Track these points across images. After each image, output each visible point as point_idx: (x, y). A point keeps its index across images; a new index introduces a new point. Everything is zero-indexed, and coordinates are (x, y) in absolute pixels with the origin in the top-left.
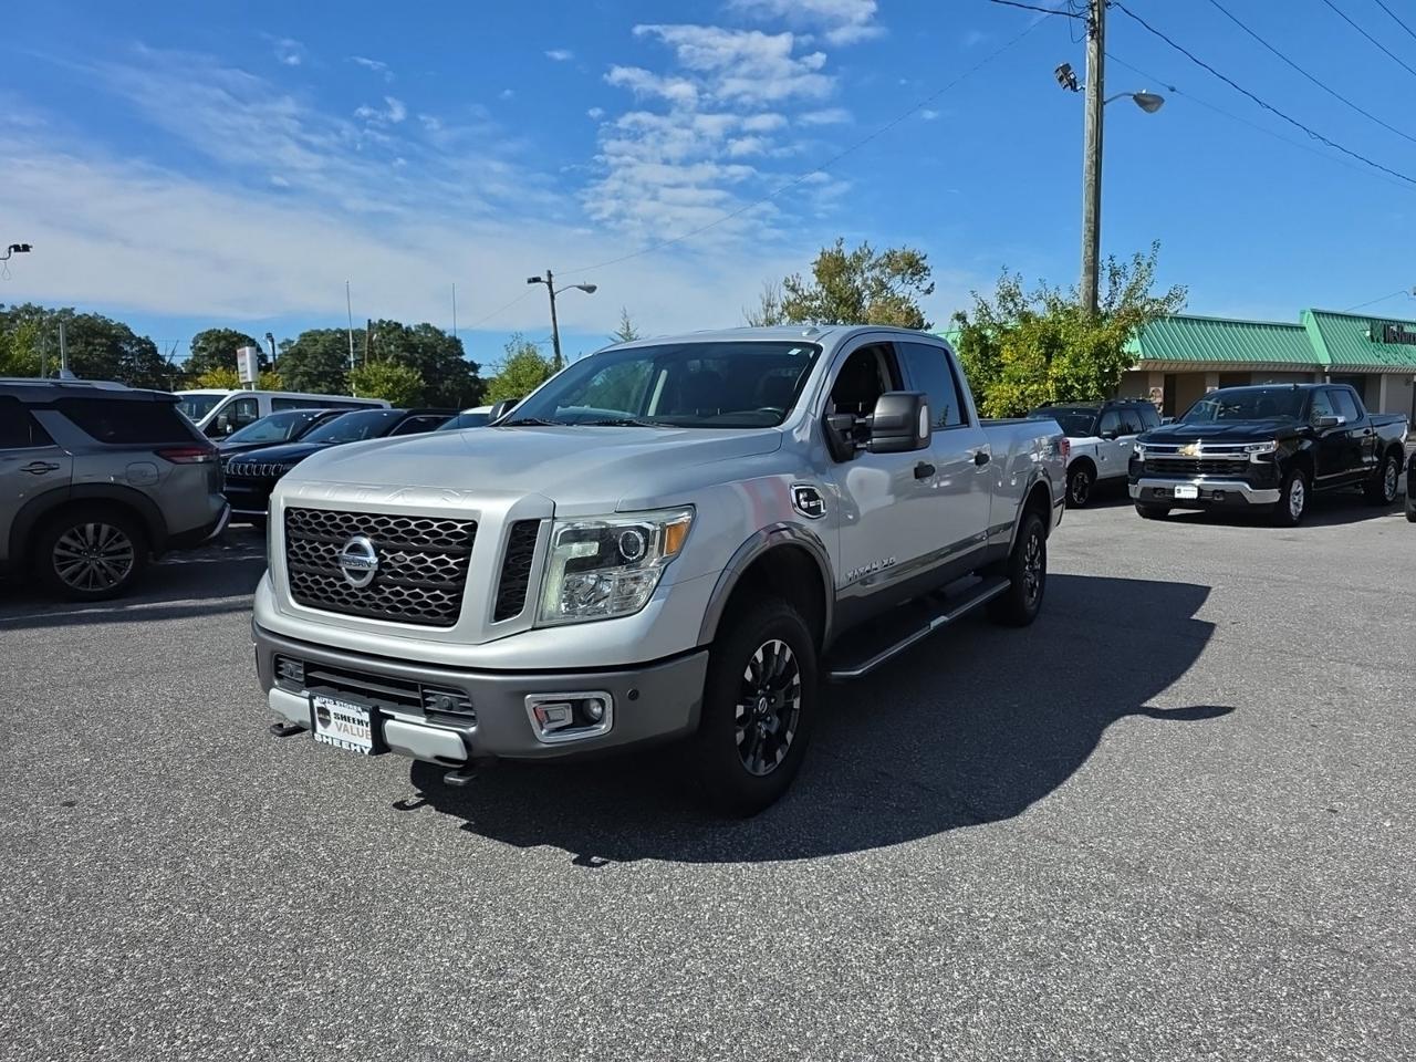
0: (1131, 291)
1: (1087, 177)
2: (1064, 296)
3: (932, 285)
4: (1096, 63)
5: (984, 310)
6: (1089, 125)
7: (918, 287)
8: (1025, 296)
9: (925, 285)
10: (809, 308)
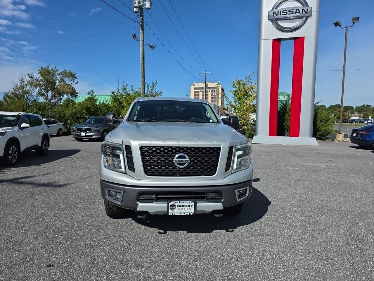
0: (152, 90)
1: (141, 62)
2: (137, 90)
3: (78, 82)
4: (142, 35)
5: (118, 91)
6: (141, 50)
7: (73, 82)
8: (128, 89)
9: (76, 81)
10: (39, 84)
